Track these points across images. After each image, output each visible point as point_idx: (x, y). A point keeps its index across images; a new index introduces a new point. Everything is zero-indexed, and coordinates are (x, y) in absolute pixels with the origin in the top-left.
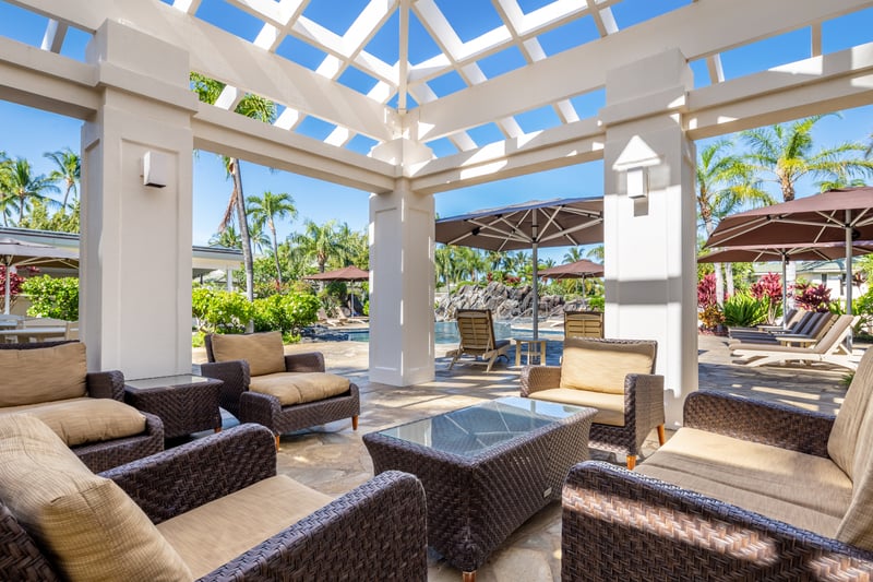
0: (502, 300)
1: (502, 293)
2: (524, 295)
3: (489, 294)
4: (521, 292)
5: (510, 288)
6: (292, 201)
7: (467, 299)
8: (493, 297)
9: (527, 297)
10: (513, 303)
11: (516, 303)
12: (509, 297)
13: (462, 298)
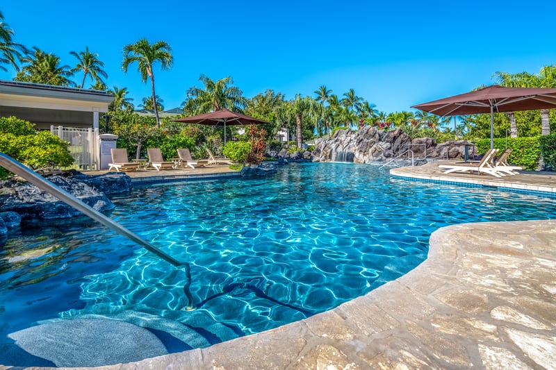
0: (375, 143)
1: (373, 136)
2: (395, 138)
3: (361, 137)
4: (392, 135)
5: (381, 131)
6: (169, 49)
7: (341, 142)
8: (365, 140)
9: (399, 140)
10: (384, 145)
11: (388, 145)
12: (380, 140)
13: (336, 141)
